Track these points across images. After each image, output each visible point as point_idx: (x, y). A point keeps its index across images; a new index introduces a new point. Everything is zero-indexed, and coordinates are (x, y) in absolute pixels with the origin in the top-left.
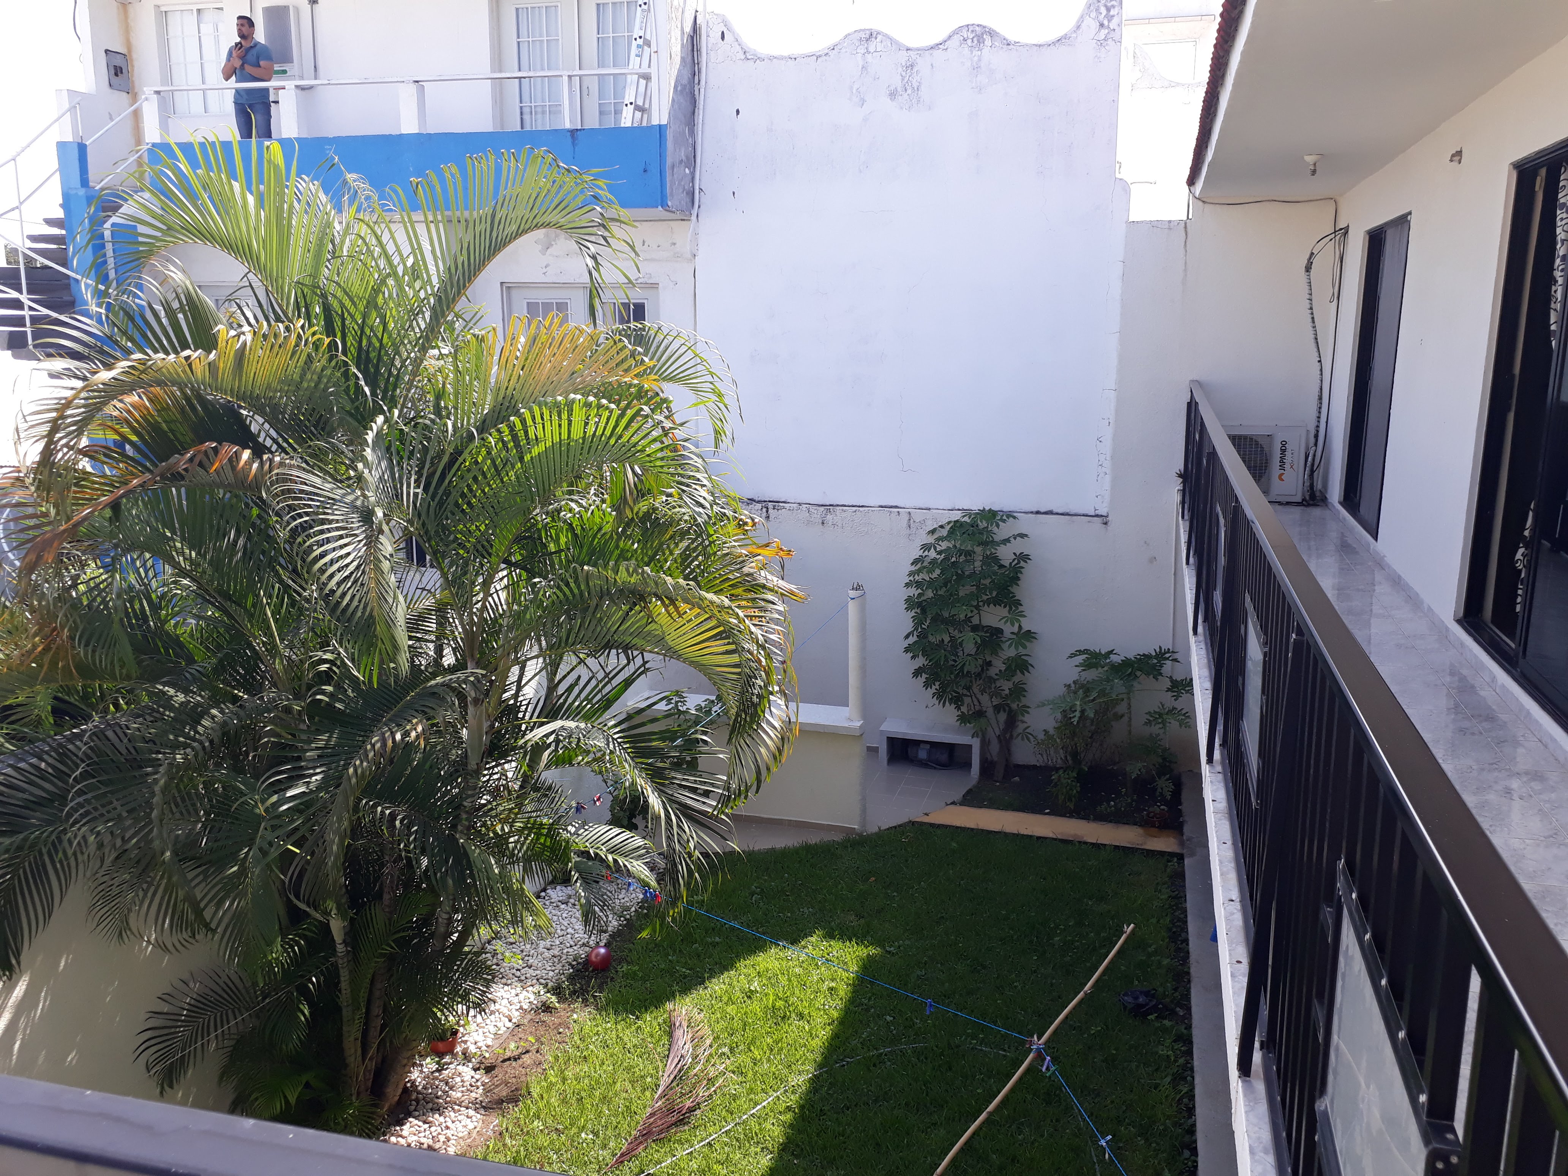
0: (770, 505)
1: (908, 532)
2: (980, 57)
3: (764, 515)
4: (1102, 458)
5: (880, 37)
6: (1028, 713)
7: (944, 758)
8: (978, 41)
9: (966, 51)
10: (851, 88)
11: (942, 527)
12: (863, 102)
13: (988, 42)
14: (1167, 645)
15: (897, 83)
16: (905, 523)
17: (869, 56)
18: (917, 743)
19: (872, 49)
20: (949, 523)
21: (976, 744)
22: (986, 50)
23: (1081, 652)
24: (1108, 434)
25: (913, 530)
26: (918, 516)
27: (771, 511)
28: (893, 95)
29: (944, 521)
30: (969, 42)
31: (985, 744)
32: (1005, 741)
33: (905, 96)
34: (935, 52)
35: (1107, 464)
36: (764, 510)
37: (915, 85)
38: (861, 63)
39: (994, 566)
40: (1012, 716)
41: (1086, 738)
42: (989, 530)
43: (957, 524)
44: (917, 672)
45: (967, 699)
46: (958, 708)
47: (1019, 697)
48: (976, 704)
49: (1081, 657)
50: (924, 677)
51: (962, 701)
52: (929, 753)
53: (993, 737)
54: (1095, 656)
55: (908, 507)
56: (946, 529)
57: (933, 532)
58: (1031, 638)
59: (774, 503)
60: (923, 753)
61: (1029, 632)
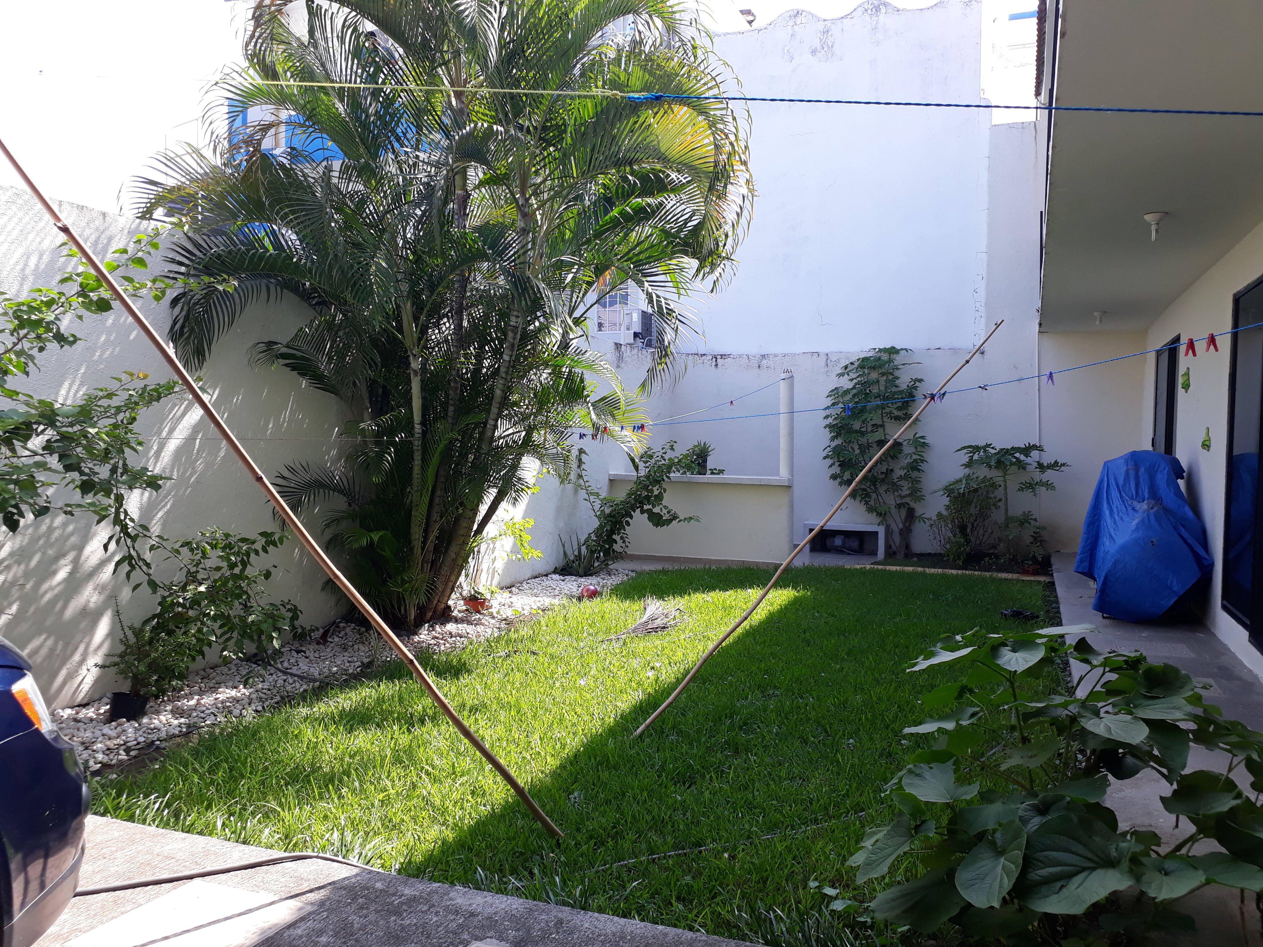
0: (718, 357)
1: (825, 369)
2: (877, 21)
3: (714, 363)
4: (978, 305)
5: (804, 14)
6: (924, 499)
7: (855, 544)
8: (876, 11)
9: (867, 17)
10: (783, 50)
11: (852, 363)
12: (792, 58)
13: (883, 10)
14: (1035, 441)
15: (817, 43)
16: (823, 363)
17: (796, 27)
18: (834, 533)
19: (798, 22)
20: (858, 360)
21: (881, 530)
22: (882, 16)
23: (965, 448)
24: (982, 286)
25: (829, 368)
26: (833, 358)
27: (717, 360)
28: (814, 52)
29: (855, 359)
30: (869, 11)
31: (889, 532)
32: (906, 531)
33: (823, 52)
34: (844, 20)
35: (982, 309)
36: (713, 359)
37: (830, 45)
38: (790, 32)
39: (894, 389)
40: (911, 513)
41: (971, 515)
42: (890, 361)
43: (865, 359)
44: (834, 477)
45: (874, 496)
46: (867, 503)
47: (916, 493)
48: (881, 500)
49: (965, 451)
50: (839, 480)
51: (870, 497)
52: (843, 542)
53: (896, 529)
54: (976, 449)
55: (826, 351)
56: (856, 364)
57: (846, 367)
58: (924, 445)
59: (722, 355)
60: (838, 541)
61: (923, 437)
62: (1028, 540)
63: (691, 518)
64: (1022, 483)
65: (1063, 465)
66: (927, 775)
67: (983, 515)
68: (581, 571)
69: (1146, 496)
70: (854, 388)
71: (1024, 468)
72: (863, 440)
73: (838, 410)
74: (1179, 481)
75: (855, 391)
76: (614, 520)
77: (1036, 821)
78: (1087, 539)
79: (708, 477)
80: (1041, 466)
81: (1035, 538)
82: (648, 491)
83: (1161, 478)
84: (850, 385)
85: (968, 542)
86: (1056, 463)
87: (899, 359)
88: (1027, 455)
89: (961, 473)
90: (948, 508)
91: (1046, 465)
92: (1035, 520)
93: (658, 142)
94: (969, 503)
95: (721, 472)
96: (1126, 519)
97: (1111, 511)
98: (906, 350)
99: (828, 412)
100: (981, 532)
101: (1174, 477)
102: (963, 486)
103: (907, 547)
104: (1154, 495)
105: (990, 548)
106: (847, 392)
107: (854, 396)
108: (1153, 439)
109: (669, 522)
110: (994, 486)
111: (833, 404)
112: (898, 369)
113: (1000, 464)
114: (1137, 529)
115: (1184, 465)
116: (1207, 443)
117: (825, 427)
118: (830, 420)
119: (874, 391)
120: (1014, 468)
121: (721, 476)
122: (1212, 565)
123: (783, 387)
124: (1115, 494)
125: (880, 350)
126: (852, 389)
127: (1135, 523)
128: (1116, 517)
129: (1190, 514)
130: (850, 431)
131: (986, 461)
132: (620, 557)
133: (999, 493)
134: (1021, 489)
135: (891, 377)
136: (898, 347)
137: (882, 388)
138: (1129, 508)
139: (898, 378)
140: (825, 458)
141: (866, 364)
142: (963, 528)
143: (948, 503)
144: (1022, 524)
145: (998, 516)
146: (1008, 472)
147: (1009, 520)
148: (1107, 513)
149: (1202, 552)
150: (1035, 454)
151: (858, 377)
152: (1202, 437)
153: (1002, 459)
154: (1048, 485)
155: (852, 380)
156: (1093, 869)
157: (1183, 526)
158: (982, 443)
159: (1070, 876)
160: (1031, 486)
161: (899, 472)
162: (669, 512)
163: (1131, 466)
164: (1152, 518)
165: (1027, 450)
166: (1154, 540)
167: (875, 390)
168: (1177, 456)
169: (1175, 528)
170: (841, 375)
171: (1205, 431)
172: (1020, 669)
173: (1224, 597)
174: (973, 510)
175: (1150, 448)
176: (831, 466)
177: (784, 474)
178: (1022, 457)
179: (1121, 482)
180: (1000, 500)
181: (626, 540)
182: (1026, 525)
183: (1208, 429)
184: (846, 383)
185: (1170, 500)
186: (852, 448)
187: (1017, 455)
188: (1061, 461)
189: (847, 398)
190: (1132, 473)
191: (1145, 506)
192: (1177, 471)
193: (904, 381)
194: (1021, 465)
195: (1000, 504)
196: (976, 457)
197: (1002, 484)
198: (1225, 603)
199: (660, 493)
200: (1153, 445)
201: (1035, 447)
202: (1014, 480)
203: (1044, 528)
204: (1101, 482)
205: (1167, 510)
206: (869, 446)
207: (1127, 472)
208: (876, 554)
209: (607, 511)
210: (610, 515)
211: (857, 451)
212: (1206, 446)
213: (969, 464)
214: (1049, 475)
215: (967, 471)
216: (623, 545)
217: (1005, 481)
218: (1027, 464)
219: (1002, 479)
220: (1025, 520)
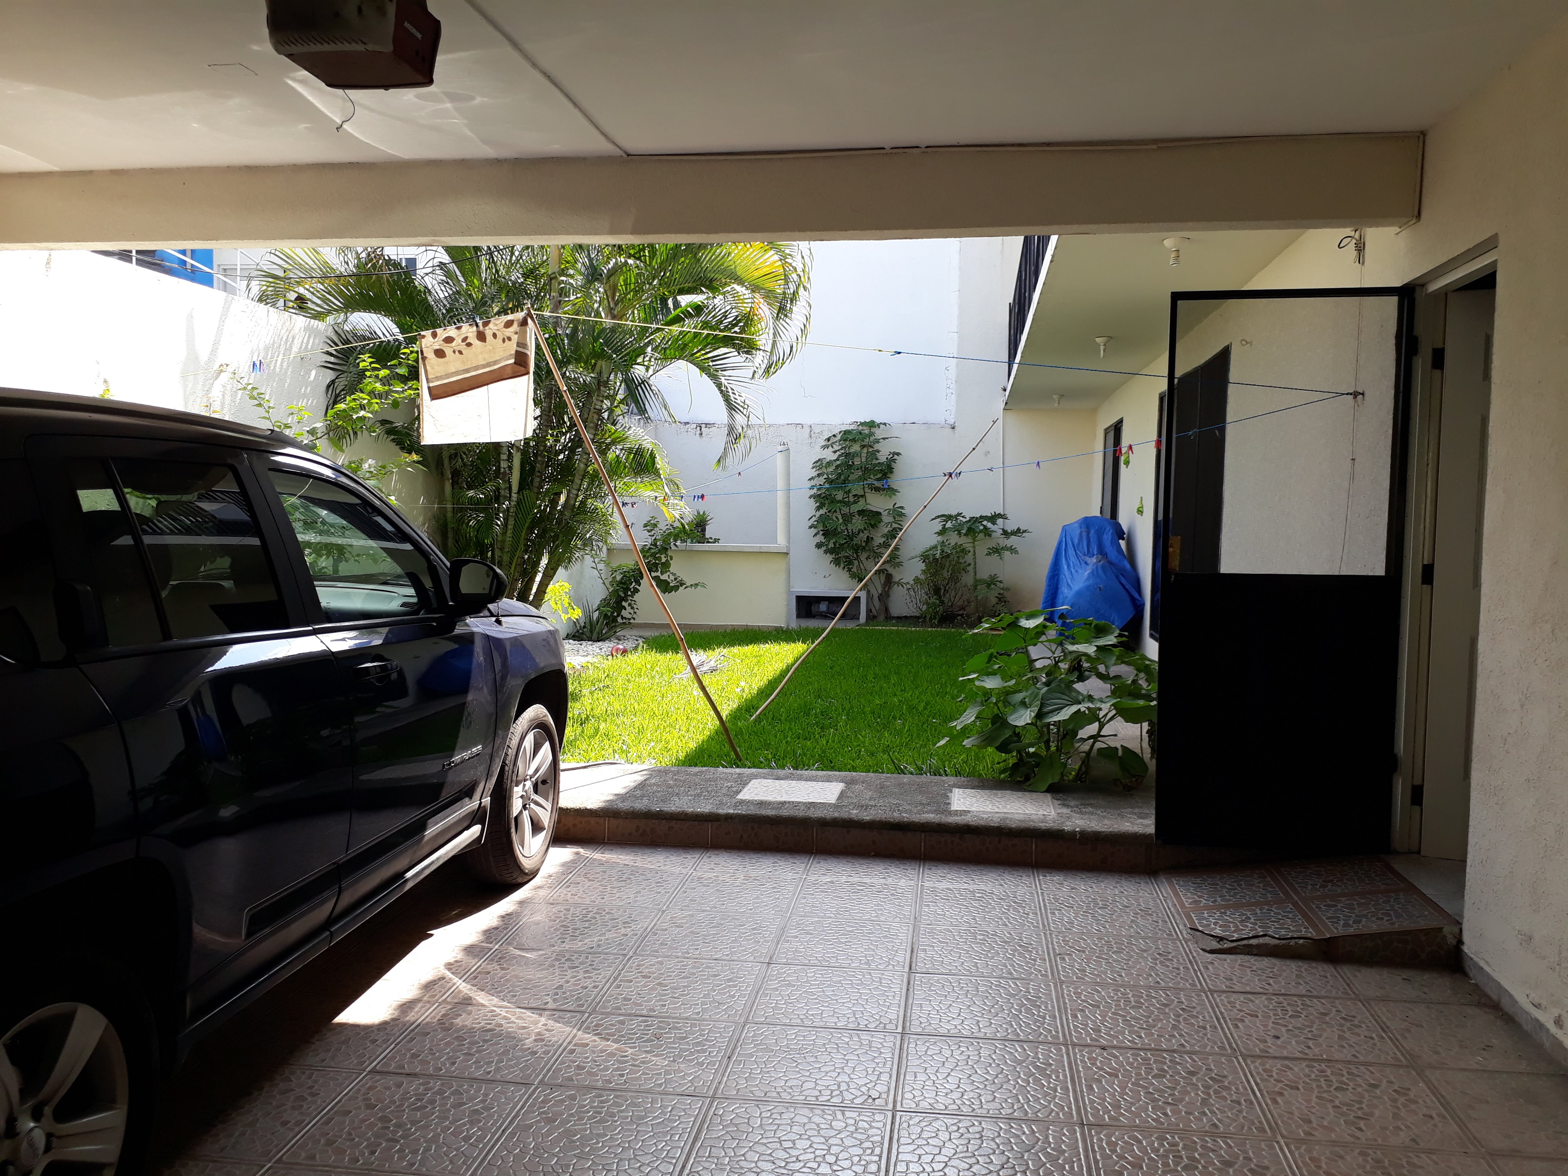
0: (703, 426)
1: (810, 441)
3: (698, 432)
4: (949, 382)
6: (902, 565)
11: (834, 436)
14: (1000, 511)
16: (807, 435)
18: (819, 599)
20: (840, 432)
21: (863, 596)
23: (938, 517)
24: (953, 364)
25: (813, 440)
26: (817, 430)
27: (703, 429)
29: (836, 431)
31: (870, 597)
32: (884, 596)
35: (953, 386)
36: (698, 428)
39: (875, 462)
40: (889, 577)
41: (945, 578)
42: (871, 434)
43: (846, 432)
44: (819, 546)
45: (856, 563)
46: (849, 570)
47: (894, 560)
48: (862, 567)
49: (939, 520)
50: (824, 548)
51: (853, 564)
52: (828, 608)
53: (876, 595)
54: (949, 517)
55: (809, 423)
56: (839, 437)
57: (828, 440)
58: (902, 515)
59: (706, 424)
60: (823, 607)
61: (902, 508)
62: (994, 601)
63: (697, 585)
64: (989, 548)
65: (1025, 531)
66: (987, 681)
67: (954, 579)
68: (595, 636)
69: (1095, 553)
70: (837, 460)
71: (990, 535)
72: (845, 510)
73: (821, 480)
74: (1121, 541)
75: (838, 463)
76: (625, 587)
77: (1046, 689)
78: (1049, 590)
79: (705, 546)
80: (1005, 533)
81: (1000, 599)
82: (656, 559)
83: (1107, 537)
84: (835, 457)
85: (942, 602)
86: (1019, 529)
87: (879, 433)
88: (994, 523)
89: (934, 540)
90: (924, 572)
91: (1009, 531)
92: (1001, 582)
93: (735, 267)
94: (943, 568)
95: (716, 540)
96: (1080, 571)
97: (1069, 566)
98: (885, 424)
99: (813, 483)
100: (953, 594)
101: (1116, 537)
102: (939, 552)
103: (887, 610)
104: (1102, 551)
105: (960, 610)
106: (830, 463)
107: (837, 467)
108: (1101, 508)
109: (676, 588)
110: (964, 551)
111: (819, 475)
112: (878, 442)
113: (971, 531)
114: (1088, 579)
115: (1125, 529)
116: (1141, 509)
117: (810, 497)
118: (815, 490)
119: (856, 463)
120: (981, 535)
121: (716, 544)
122: (1143, 605)
123: (780, 459)
124: (1071, 552)
125: (862, 424)
126: (835, 461)
127: (1086, 573)
128: (1072, 570)
129: (1128, 566)
130: (833, 501)
131: (958, 530)
132: (628, 624)
133: (969, 558)
134: (989, 554)
135: (871, 450)
136: (878, 421)
137: (864, 459)
138: (1083, 563)
139: (878, 451)
140: (810, 527)
141: (848, 436)
142: (937, 591)
143: (924, 568)
144: (989, 586)
145: (967, 579)
146: (977, 539)
147: (977, 582)
148: (1066, 567)
149: (1136, 595)
150: (1000, 521)
151: (841, 449)
152: (1138, 505)
153: (973, 527)
154: (1012, 550)
155: (835, 452)
156: (1072, 705)
157: (1122, 575)
158: (954, 513)
159: (1062, 708)
160: (997, 551)
161: (879, 540)
162: (675, 579)
163: (1084, 529)
164: (1100, 570)
165: (993, 518)
166: (1101, 586)
167: (857, 461)
168: (1120, 522)
169: (1117, 577)
170: (825, 447)
171: (1139, 500)
172: (1031, 627)
173: (1151, 628)
174: (946, 574)
175: (1099, 515)
176: (815, 535)
177: (781, 541)
178: (989, 525)
179: (1076, 541)
180: (969, 565)
181: (635, 606)
182: (993, 586)
183: (1142, 498)
184: (829, 455)
185: (1113, 555)
186: (837, 517)
187: (985, 523)
188: (1022, 528)
189: (831, 469)
190: (1084, 534)
191: (1094, 560)
192: (1120, 533)
193: (884, 452)
194: (987, 532)
195: (969, 568)
196: (949, 525)
197: (971, 549)
198: (1152, 632)
199: (667, 560)
200: (1101, 513)
201: (1000, 516)
202: (982, 546)
203: (1007, 589)
204: (1060, 544)
205: (1111, 563)
206: (852, 515)
207: (1081, 534)
208: (859, 619)
209: (619, 578)
210: (621, 582)
211: (841, 521)
212: (1140, 512)
213: (943, 532)
214: (1013, 541)
215: (940, 538)
216: (632, 611)
217: (974, 547)
218: (992, 531)
219: (971, 545)
220: (992, 582)
